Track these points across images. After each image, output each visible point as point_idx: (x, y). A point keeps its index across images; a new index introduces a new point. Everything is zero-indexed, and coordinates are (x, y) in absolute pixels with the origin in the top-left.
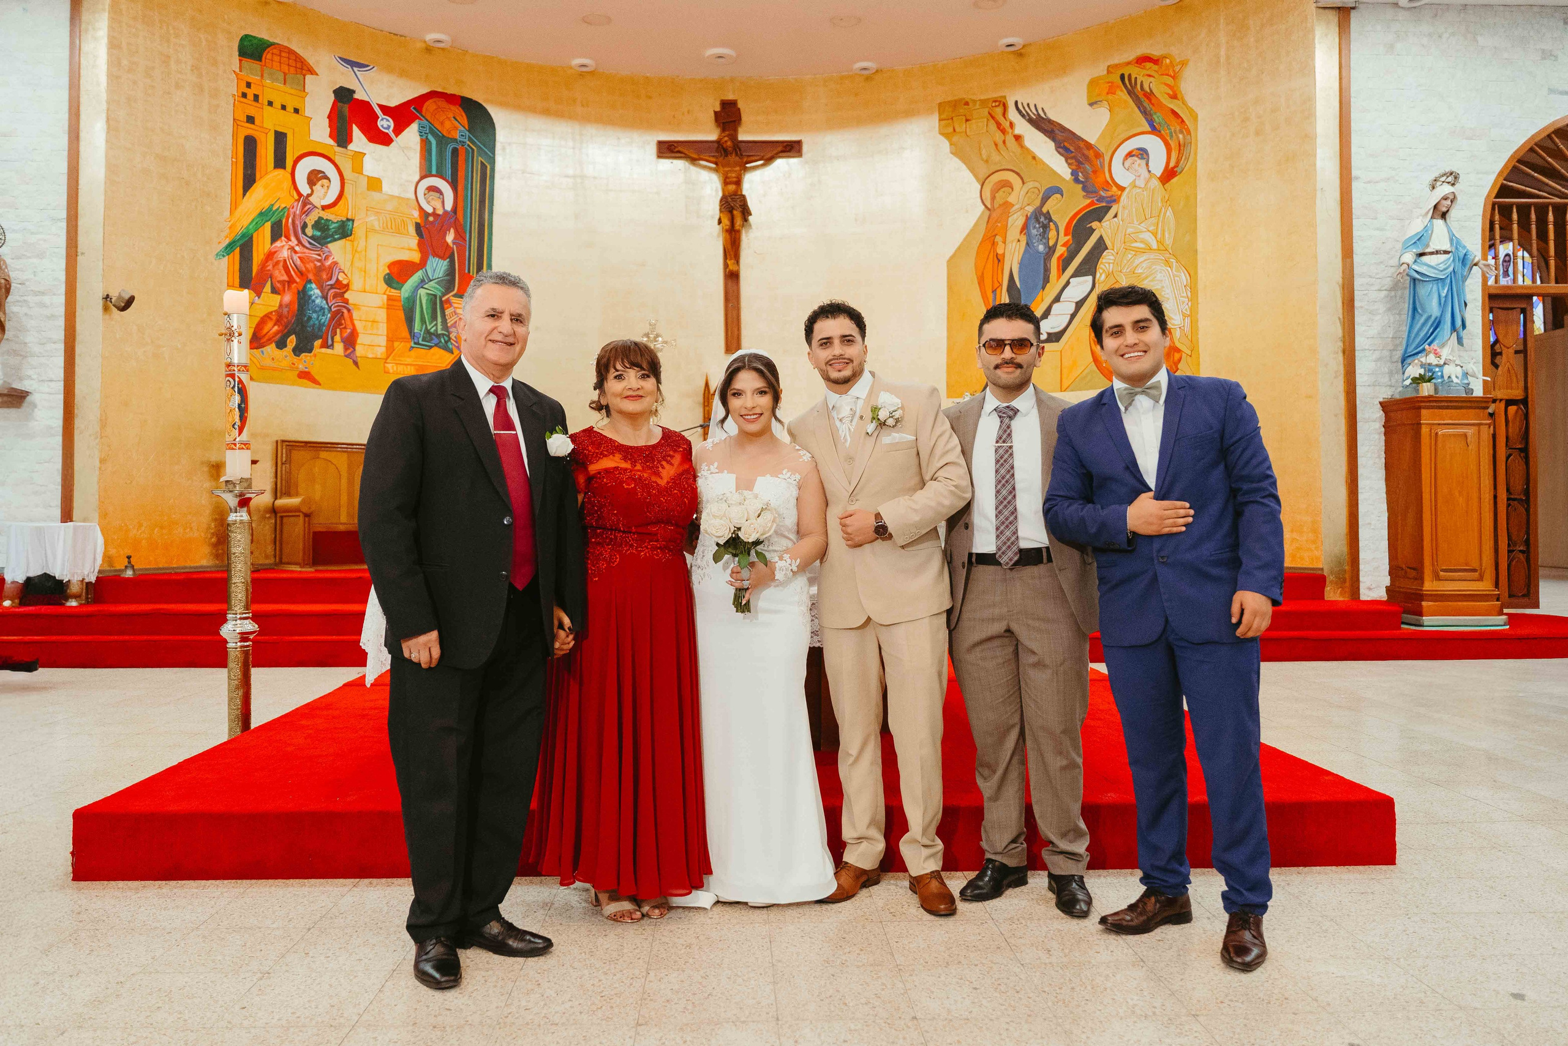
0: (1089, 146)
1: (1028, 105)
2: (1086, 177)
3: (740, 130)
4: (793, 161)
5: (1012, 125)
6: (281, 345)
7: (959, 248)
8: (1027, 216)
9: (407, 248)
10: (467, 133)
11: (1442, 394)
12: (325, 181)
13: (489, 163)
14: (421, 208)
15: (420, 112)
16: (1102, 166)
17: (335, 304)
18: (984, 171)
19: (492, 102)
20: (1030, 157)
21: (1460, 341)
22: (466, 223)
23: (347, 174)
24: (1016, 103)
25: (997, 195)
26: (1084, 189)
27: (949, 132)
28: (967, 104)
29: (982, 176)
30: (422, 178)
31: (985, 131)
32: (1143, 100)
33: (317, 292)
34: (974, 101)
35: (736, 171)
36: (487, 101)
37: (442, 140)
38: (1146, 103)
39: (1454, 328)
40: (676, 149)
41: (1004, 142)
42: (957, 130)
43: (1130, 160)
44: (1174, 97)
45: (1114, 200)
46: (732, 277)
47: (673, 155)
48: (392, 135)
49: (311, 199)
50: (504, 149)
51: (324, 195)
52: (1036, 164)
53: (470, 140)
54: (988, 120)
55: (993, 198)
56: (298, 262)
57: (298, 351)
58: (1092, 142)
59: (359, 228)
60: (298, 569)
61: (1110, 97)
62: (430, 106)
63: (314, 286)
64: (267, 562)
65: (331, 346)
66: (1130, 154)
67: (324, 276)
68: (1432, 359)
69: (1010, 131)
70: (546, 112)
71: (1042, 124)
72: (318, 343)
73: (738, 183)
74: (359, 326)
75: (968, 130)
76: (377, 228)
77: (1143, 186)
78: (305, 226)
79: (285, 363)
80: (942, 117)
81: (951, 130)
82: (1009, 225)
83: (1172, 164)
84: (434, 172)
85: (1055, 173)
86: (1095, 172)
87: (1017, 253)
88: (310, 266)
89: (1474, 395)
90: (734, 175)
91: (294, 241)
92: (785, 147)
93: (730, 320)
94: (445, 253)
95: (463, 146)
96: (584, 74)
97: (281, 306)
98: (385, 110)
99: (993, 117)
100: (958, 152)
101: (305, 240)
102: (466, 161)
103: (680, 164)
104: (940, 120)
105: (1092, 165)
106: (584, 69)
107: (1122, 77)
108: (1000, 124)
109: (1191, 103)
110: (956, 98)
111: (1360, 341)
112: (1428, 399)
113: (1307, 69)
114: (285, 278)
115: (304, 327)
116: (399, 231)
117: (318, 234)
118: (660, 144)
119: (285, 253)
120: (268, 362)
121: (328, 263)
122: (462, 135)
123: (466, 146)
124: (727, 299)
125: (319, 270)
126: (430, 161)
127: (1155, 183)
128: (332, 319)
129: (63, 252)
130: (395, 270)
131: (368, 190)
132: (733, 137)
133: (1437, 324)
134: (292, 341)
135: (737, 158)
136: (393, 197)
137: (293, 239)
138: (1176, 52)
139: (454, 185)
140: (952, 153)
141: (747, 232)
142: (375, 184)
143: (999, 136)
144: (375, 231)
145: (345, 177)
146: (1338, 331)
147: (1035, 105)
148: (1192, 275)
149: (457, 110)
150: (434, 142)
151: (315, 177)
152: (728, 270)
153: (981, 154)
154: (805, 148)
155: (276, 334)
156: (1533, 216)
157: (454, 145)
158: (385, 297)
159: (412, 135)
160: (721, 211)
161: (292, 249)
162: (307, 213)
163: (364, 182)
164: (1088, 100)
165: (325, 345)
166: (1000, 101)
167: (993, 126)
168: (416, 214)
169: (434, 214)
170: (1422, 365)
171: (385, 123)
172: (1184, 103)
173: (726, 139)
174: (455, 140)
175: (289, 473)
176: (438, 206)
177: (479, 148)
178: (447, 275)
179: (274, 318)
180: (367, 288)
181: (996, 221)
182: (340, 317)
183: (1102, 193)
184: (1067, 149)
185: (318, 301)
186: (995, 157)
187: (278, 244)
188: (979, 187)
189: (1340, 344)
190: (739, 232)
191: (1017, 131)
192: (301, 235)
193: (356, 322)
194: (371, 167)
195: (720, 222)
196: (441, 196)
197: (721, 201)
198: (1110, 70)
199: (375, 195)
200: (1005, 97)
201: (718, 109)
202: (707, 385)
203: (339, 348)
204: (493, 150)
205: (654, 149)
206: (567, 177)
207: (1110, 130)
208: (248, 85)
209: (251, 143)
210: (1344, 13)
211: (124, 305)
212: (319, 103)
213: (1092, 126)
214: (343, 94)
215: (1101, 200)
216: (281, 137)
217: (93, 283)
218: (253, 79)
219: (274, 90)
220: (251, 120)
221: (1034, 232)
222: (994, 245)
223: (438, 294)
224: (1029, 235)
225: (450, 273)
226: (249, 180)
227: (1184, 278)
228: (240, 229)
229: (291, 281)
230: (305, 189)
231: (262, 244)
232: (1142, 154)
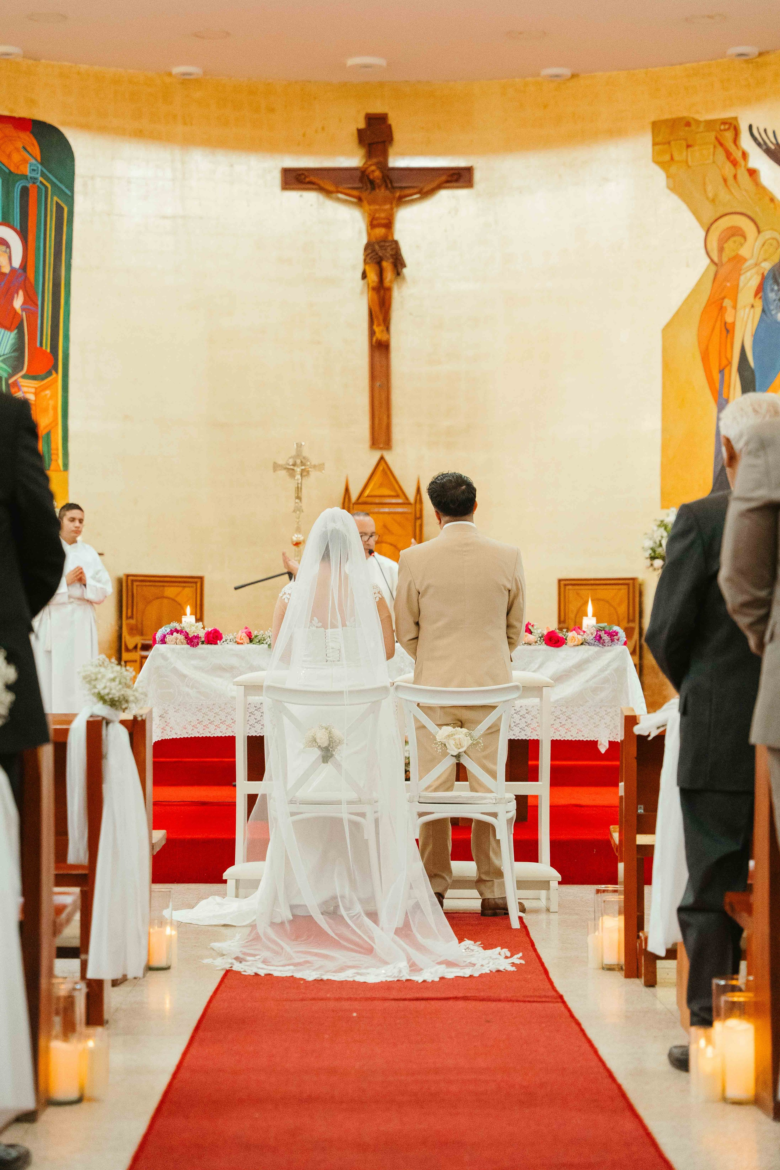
1: (765, 130)
3: (391, 151)
4: (462, 193)
5: (744, 155)
7: (677, 313)
8: (763, 274)
10: (40, 167)
13: (67, 205)
18: (709, 214)
19: (68, 124)
20: (767, 200)
22: (36, 280)
24: (750, 127)
25: (726, 245)
27: (664, 160)
28: (688, 124)
29: (707, 221)
31: (711, 161)
34: (698, 122)
35: (386, 210)
36: (63, 124)
37: (9, 178)
40: (307, 180)
41: (735, 177)
42: (676, 157)
46: (380, 348)
47: (304, 186)
50: (85, 185)
52: (775, 208)
53: (43, 175)
54: (715, 147)
55: (721, 250)
69: (742, 162)
73: (389, 225)
75: (690, 159)
80: (659, 139)
81: (667, 158)
82: (741, 284)
87: (750, 321)
90: (383, 215)
92: (452, 175)
93: (376, 403)
94: (13, 322)
95: (34, 183)
96: (186, 80)
99: (721, 144)
100: (676, 187)
102: (39, 201)
103: (311, 198)
104: (654, 144)
106: (187, 77)
108: (731, 154)
110: (674, 116)
118: (286, 172)
122: (33, 170)
123: (38, 183)
124: (373, 377)
132: (382, 164)
135: (388, 193)
139: (23, 234)
140: (669, 187)
141: (399, 288)
143: (728, 169)
147: (774, 132)
149: (27, 138)
152: (374, 339)
153: (705, 191)
154: (477, 176)
157: (23, 183)
160: (366, 264)
166: (730, 124)
167: (721, 156)
173: (373, 168)
174: (25, 177)
177: (53, 184)
178: (14, 351)
181: (726, 280)
186: (724, 195)
188: (703, 234)
190: (389, 290)
191: (752, 163)
195: (364, 276)
196: (8, 250)
197: (366, 249)
200: (736, 119)
201: (362, 125)
202: (347, 490)
204: (71, 186)
205: (277, 178)
206: (165, 217)
221: (772, 296)
222: (721, 309)
223: (5, 375)
224: (765, 301)
225: (19, 348)
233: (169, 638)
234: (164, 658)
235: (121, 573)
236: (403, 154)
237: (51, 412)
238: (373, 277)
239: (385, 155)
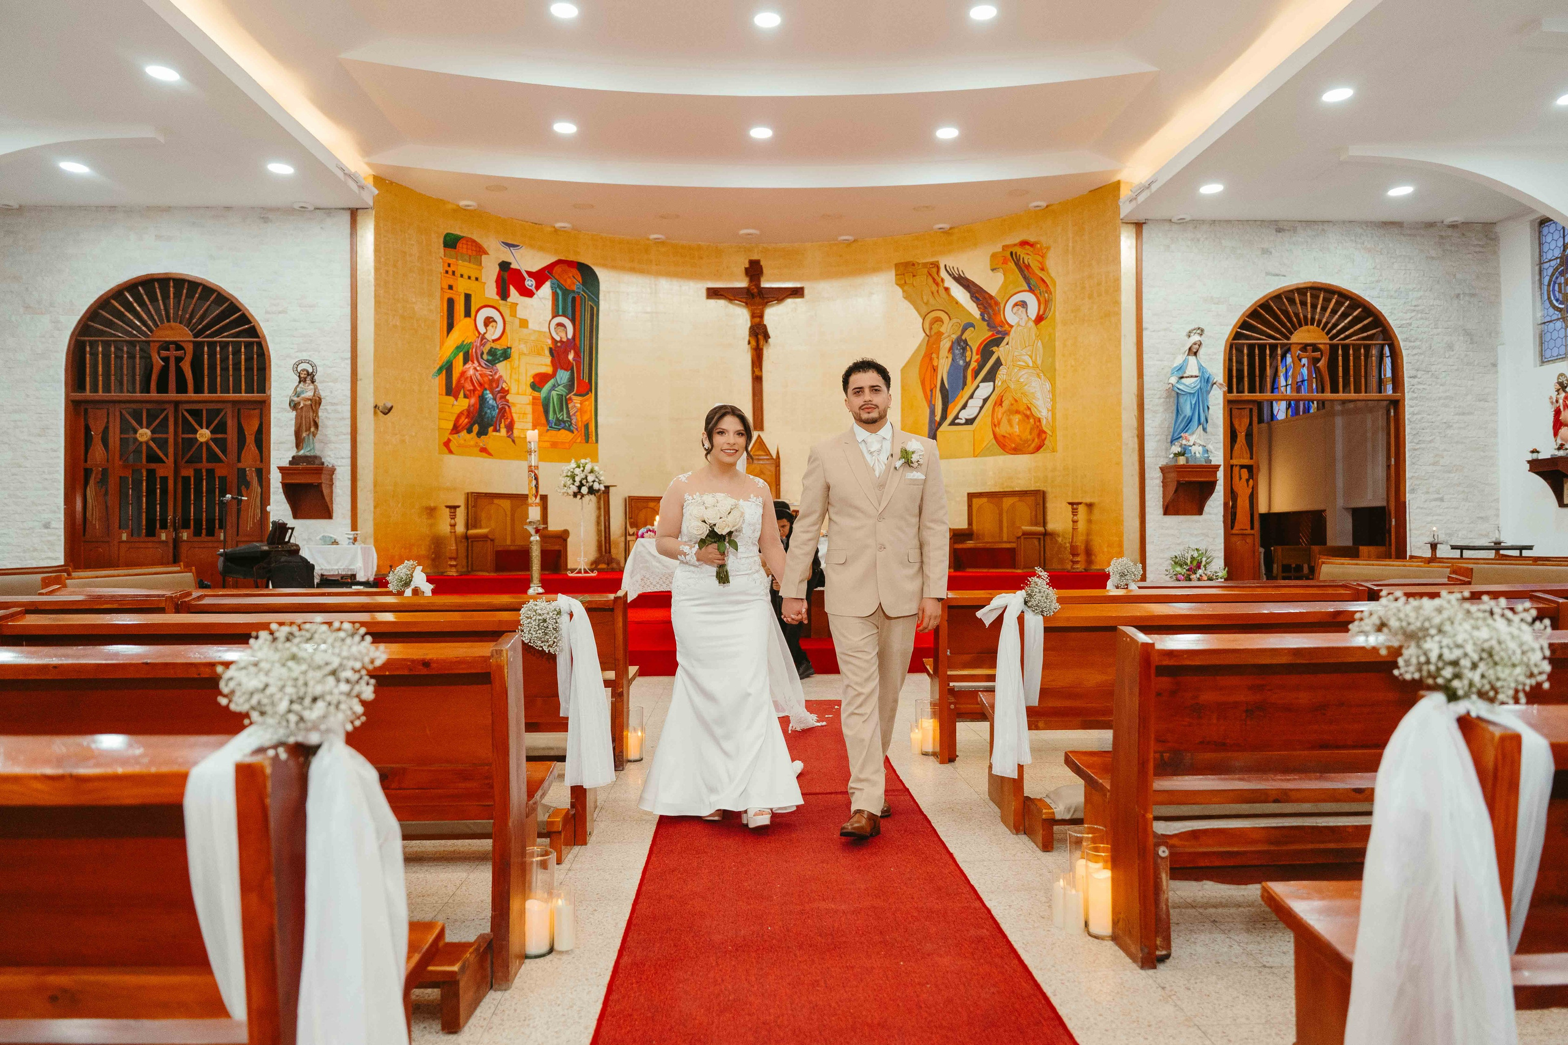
0: (991, 297)
1: (953, 266)
2: (989, 318)
3: (762, 279)
4: (798, 300)
5: (942, 280)
6: (470, 431)
7: (908, 361)
8: (952, 341)
9: (544, 364)
10: (581, 286)
11: (1191, 463)
12: (494, 324)
13: (596, 306)
14: (553, 338)
15: (551, 273)
16: (999, 311)
17: (501, 403)
18: (925, 310)
19: (596, 264)
20: (954, 302)
21: (1205, 430)
22: (580, 344)
23: (508, 318)
24: (945, 264)
25: (933, 326)
26: (988, 325)
27: (901, 283)
28: (913, 265)
30: (553, 317)
31: (925, 283)
32: (1024, 269)
33: (490, 395)
34: (919, 264)
35: (760, 309)
36: (594, 264)
37: (566, 292)
38: (1026, 272)
39: (1199, 423)
40: (720, 293)
41: (938, 291)
42: (908, 281)
43: (1016, 308)
44: (1042, 269)
45: (1007, 333)
46: (757, 380)
47: (718, 297)
48: (534, 290)
49: (486, 336)
50: (605, 295)
51: (493, 333)
52: (958, 307)
53: (583, 291)
54: (927, 276)
55: (931, 329)
56: (479, 377)
57: (479, 434)
58: (993, 294)
59: (514, 354)
60: (485, 574)
61: (1004, 266)
62: (557, 269)
63: (488, 392)
64: (463, 570)
65: (499, 431)
66: (1016, 305)
67: (494, 385)
68: (1184, 442)
69: (941, 284)
70: (633, 270)
71: (962, 280)
72: (491, 429)
73: (761, 317)
74: (515, 416)
75: (914, 282)
76: (525, 350)
77: (1023, 325)
78: (482, 353)
79: (472, 443)
80: (899, 272)
81: (903, 281)
82: (941, 347)
83: (1041, 313)
84: (560, 313)
85: (970, 314)
86: (995, 314)
87: (946, 365)
88: (486, 379)
89: (1213, 463)
90: (758, 311)
91: (476, 364)
92: (794, 291)
93: (756, 408)
94: (568, 367)
95: (578, 295)
96: (657, 243)
97: (469, 406)
98: (529, 274)
99: (930, 275)
100: (907, 297)
101: (483, 362)
102: (581, 304)
103: (721, 303)
104: (896, 275)
105: (993, 310)
106: (658, 240)
107: (1011, 253)
108: (936, 279)
109: (1053, 274)
110: (907, 261)
111: (1147, 429)
112: (1183, 466)
113: (1116, 259)
114: (472, 388)
115: (482, 420)
116: (539, 353)
117: (490, 358)
118: (709, 290)
119: (471, 372)
120: (462, 442)
121: (496, 377)
122: (578, 287)
123: (580, 294)
124: (753, 394)
125: (491, 381)
126: (558, 306)
127: (1031, 324)
128: (499, 413)
129: (349, 379)
130: (537, 379)
131: (520, 327)
132: (758, 285)
133: (1190, 420)
134: (476, 428)
135: (761, 300)
136: (535, 331)
137: (476, 362)
138: (1044, 240)
139: (573, 321)
140: (904, 296)
141: (767, 349)
142: (524, 323)
143: (934, 288)
144: (525, 354)
145: (506, 319)
147: (957, 268)
148: (1053, 385)
149: (574, 271)
150: (560, 293)
151: (488, 321)
152: (754, 374)
153: (922, 298)
154: (806, 292)
155: (469, 422)
156: (1257, 351)
157: (573, 295)
158: (531, 398)
159: (546, 289)
160: (750, 336)
161: (475, 369)
162: (483, 345)
163: (517, 322)
164: (991, 265)
165: (495, 430)
166: (935, 264)
167: (930, 281)
168: (550, 342)
169: (561, 341)
170: (1181, 446)
171: (530, 283)
172: (1048, 273)
173: (753, 287)
174: (574, 291)
175: (475, 513)
176: (563, 335)
177: (588, 295)
178: (569, 382)
179: (466, 413)
180: (520, 391)
181: (934, 344)
182: (504, 411)
183: (999, 328)
184: (976, 297)
185: (491, 402)
186: (932, 301)
187: (467, 366)
188: (921, 320)
189: (1135, 432)
190: (762, 349)
191: (946, 285)
192: (481, 360)
193: (514, 415)
194: (521, 313)
195: (749, 343)
196: (565, 329)
197: (750, 328)
198: (1005, 248)
199: (525, 330)
200: (938, 261)
201: (747, 266)
203: (503, 431)
204: (598, 297)
205: (704, 293)
206: (647, 313)
207: (1004, 287)
208: (449, 265)
209: (451, 303)
210: (1139, 226)
211: (387, 411)
212: (490, 273)
213: (992, 283)
214: (504, 266)
215: (999, 332)
216: (468, 297)
217: (367, 398)
218: (451, 261)
219: (463, 267)
220: (451, 287)
221: (957, 352)
222: (931, 359)
223: (564, 394)
224: (953, 354)
225: (571, 380)
226: (450, 327)
227: (1048, 386)
228: (445, 358)
229: (475, 390)
230: (482, 330)
231: (458, 367)
232: (1023, 304)
233: (646, 535)
234: (644, 546)
235: (627, 495)
236: (768, 281)
237: (589, 413)
238: (753, 343)
239: (759, 281)
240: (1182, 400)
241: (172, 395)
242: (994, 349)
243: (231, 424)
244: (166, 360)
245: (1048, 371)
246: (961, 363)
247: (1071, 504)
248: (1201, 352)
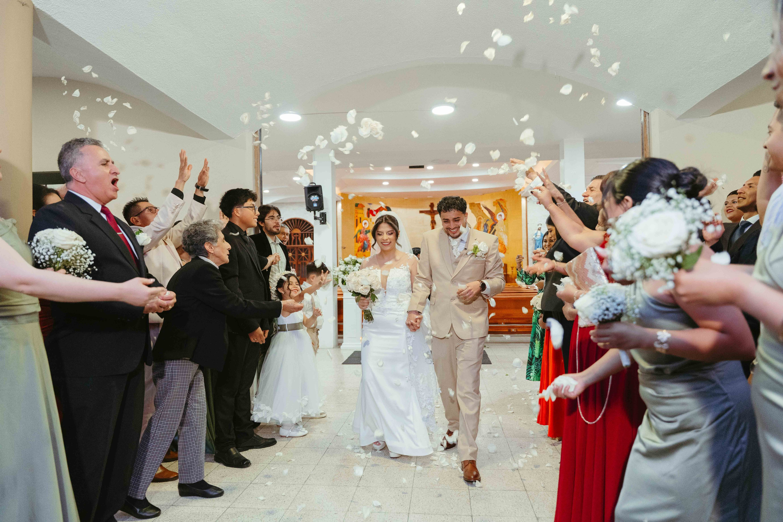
0: (493, 213)
1: (484, 205)
2: (493, 218)
6: (361, 251)
8: (484, 224)
17: (368, 244)
20: (484, 214)
23: (370, 222)
24: (482, 204)
26: (493, 220)
29: (477, 216)
32: (501, 206)
33: (366, 242)
34: (475, 203)
36: (390, 206)
40: (423, 212)
41: (481, 211)
42: (472, 208)
44: (505, 206)
45: (497, 223)
49: (364, 227)
51: (366, 226)
55: (478, 221)
56: (363, 237)
57: (364, 252)
61: (496, 205)
66: (499, 215)
70: (400, 207)
71: (486, 208)
73: (434, 218)
75: (474, 208)
77: (501, 221)
78: (364, 232)
82: (481, 225)
83: (505, 218)
85: (488, 217)
90: (433, 216)
97: (361, 245)
98: (375, 211)
99: (478, 206)
100: (472, 212)
101: (364, 234)
103: (423, 214)
105: (494, 216)
106: (406, 199)
107: (498, 202)
109: (508, 208)
110: (472, 202)
111: (529, 249)
115: (364, 248)
117: (366, 232)
119: (361, 236)
125: (366, 238)
127: (503, 221)
128: (368, 246)
132: (433, 210)
133: (538, 247)
134: (363, 250)
135: (433, 214)
137: (362, 234)
138: (505, 199)
143: (479, 210)
146: (526, 247)
151: (365, 224)
153: (476, 213)
155: (361, 249)
160: (431, 223)
164: (493, 205)
165: (367, 250)
167: (478, 208)
172: (506, 208)
173: (431, 210)
181: (479, 224)
184: (490, 213)
186: (479, 213)
188: (476, 218)
190: (434, 227)
191: (482, 209)
195: (431, 225)
197: (431, 221)
198: (496, 200)
200: (480, 203)
201: (430, 204)
205: (419, 212)
207: (497, 210)
208: (356, 211)
209: (357, 220)
210: (526, 198)
211: (344, 248)
212: (365, 211)
213: (494, 210)
214: (369, 209)
215: (495, 222)
216: (360, 218)
217: (340, 245)
218: (357, 210)
219: (360, 211)
220: (357, 216)
224: (484, 228)
226: (357, 226)
227: (507, 237)
228: (355, 234)
229: (362, 241)
230: (364, 225)
231: (359, 235)
232: (501, 215)
238: (432, 225)
240: (536, 242)
241: (296, 246)
242: (494, 226)
243: (309, 252)
244: (295, 237)
245: (507, 233)
246: (486, 230)
247: (512, 267)
248: (541, 229)
